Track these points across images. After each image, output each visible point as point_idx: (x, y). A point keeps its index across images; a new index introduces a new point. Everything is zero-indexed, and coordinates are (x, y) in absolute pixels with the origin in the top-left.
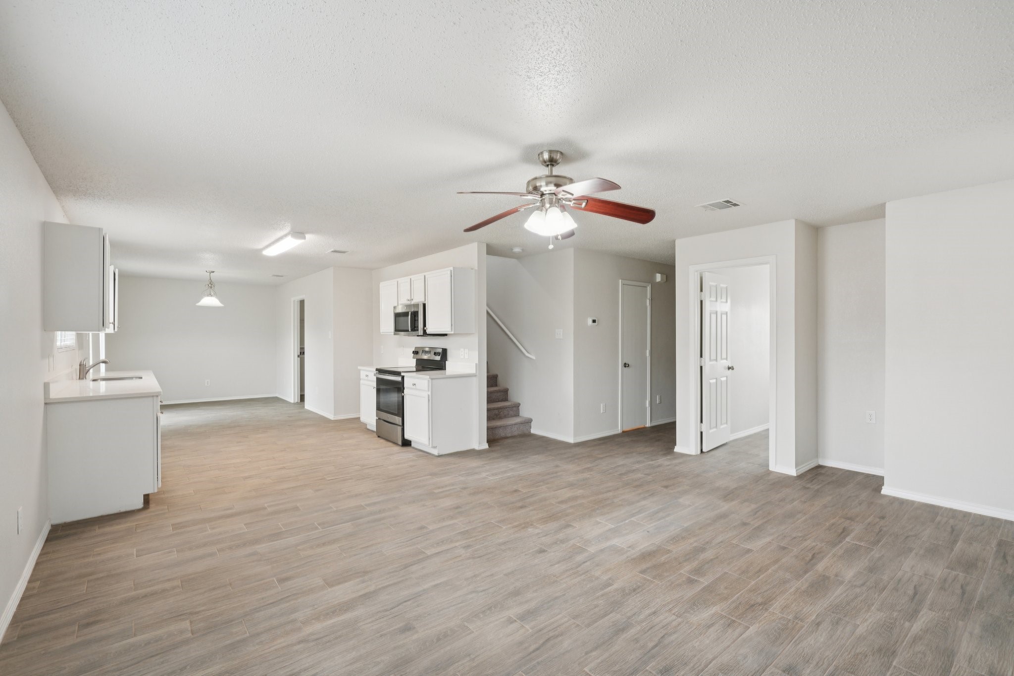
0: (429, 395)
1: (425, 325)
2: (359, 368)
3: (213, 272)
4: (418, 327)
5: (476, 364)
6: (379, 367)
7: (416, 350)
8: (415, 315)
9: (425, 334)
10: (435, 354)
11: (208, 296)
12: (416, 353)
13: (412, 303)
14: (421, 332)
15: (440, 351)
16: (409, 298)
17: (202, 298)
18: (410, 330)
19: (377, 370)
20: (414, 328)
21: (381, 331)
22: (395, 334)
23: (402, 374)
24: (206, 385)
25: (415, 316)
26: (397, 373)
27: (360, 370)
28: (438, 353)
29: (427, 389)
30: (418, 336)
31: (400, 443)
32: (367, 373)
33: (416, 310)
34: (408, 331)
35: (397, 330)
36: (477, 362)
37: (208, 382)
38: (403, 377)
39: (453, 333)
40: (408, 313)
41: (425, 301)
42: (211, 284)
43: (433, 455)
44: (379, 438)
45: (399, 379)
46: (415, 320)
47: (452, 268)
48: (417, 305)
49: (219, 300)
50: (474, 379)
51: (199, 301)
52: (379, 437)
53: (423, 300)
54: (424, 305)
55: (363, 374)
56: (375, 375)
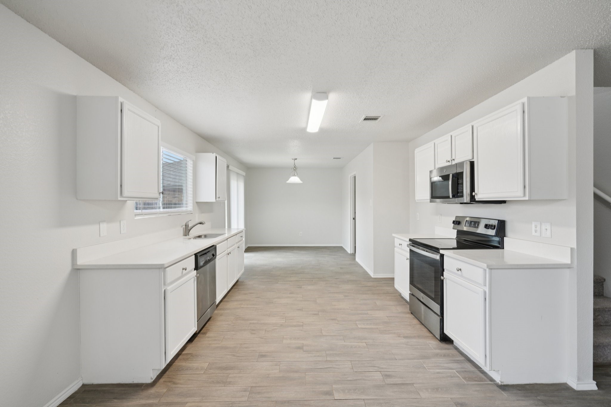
0: (485, 292)
1: (472, 189)
2: (394, 235)
3: (296, 159)
4: (462, 192)
5: (572, 249)
6: (412, 238)
7: (458, 220)
8: (458, 177)
9: (473, 199)
10: (487, 226)
11: (293, 176)
12: (457, 223)
13: (454, 163)
14: (466, 198)
15: (495, 223)
16: (449, 159)
17: (290, 178)
18: (451, 197)
19: (410, 240)
20: (457, 193)
21: (416, 198)
22: (431, 202)
23: (442, 252)
24: (300, 235)
25: (458, 179)
26: (436, 250)
27: (394, 237)
28: (492, 226)
29: (481, 281)
30: (461, 203)
31: (438, 336)
32: (401, 242)
33: (459, 171)
34: (448, 197)
35: (434, 197)
36: (575, 246)
37: (301, 234)
38: (442, 256)
39: (527, 198)
40: (449, 175)
41: (473, 158)
42: (295, 168)
43: (492, 380)
44: (411, 316)
45: (437, 257)
46: (458, 184)
47: (525, 100)
48: (461, 164)
49: (300, 178)
50: (567, 271)
51: (288, 180)
52: (412, 313)
53: (469, 158)
54: (472, 164)
55: (397, 242)
56: (408, 246)
